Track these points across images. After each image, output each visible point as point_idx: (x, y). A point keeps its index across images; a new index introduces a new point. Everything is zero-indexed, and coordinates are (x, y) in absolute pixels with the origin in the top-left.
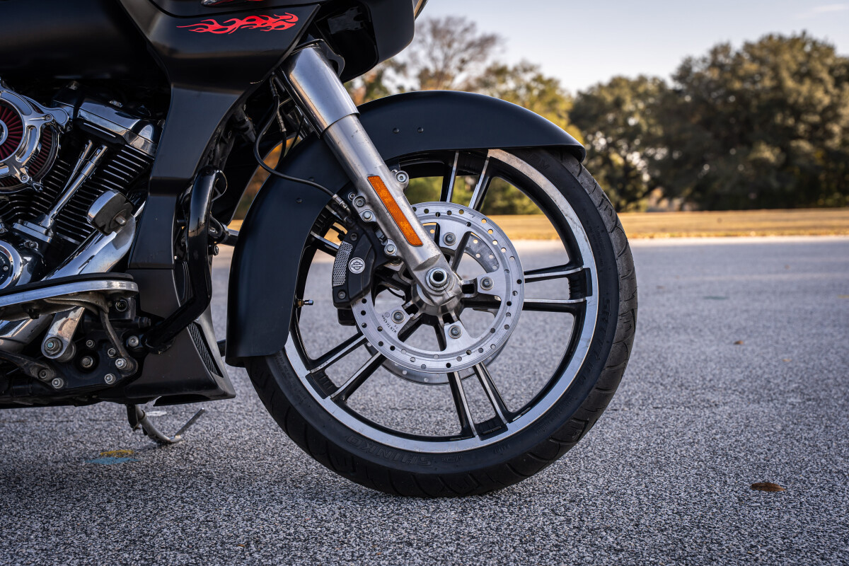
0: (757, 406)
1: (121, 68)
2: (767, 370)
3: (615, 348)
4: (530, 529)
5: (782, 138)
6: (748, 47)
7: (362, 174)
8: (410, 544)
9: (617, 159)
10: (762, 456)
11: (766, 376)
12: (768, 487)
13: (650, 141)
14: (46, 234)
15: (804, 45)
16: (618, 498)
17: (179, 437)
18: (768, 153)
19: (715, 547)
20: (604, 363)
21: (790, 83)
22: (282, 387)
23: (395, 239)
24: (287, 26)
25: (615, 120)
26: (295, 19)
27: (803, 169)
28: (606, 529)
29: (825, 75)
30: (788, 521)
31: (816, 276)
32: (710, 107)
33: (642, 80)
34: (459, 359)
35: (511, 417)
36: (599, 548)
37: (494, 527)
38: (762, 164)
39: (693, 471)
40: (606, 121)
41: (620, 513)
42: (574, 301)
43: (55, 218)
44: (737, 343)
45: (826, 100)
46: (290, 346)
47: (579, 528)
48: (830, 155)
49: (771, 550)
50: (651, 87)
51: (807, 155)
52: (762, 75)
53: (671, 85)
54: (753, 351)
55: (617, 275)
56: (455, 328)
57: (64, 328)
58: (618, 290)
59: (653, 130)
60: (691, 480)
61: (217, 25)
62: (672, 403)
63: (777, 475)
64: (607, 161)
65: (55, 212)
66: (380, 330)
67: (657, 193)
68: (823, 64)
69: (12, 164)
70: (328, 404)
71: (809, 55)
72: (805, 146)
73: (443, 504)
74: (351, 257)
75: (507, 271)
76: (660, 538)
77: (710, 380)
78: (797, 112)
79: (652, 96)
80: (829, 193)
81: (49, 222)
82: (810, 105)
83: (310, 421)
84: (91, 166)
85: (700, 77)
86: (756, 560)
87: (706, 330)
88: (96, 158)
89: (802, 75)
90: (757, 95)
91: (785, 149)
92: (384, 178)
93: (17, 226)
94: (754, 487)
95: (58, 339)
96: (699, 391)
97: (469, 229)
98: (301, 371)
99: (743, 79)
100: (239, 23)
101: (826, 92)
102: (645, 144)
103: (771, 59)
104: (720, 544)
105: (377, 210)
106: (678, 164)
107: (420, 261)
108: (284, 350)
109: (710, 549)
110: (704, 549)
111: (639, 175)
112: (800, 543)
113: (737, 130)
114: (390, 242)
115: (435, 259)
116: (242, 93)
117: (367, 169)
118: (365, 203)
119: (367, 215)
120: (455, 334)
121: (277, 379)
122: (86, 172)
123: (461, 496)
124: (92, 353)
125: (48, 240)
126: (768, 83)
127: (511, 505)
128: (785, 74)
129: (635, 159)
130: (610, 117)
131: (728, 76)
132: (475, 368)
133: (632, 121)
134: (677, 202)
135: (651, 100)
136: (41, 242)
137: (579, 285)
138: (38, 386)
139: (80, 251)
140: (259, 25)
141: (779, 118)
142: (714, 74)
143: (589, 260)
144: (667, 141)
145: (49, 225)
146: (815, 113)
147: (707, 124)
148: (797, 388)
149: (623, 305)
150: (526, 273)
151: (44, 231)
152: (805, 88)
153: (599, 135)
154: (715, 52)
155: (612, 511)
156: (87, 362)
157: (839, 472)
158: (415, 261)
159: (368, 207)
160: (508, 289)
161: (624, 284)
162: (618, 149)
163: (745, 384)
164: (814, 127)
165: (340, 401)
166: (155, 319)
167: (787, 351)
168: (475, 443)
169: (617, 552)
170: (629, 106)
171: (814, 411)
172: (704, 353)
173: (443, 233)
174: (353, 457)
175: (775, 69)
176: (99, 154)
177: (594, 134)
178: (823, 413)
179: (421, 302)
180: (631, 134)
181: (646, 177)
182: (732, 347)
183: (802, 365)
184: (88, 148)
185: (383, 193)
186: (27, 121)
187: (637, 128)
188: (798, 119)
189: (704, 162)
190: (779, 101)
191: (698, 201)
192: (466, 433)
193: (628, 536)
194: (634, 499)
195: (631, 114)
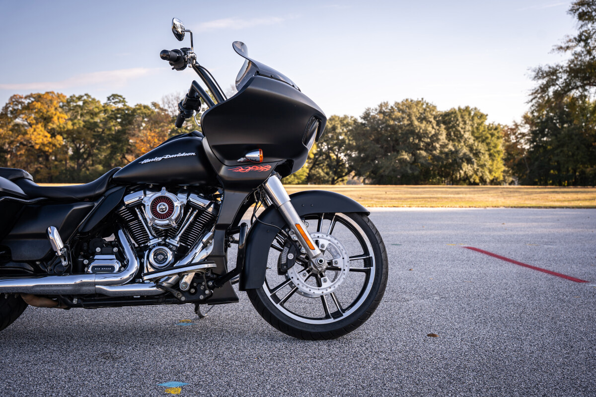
0: (423, 300)
1: (203, 182)
2: (424, 284)
3: (381, 286)
4: (355, 352)
5: (413, 149)
6: (397, 104)
7: (293, 223)
8: (315, 358)
9: (333, 156)
10: (429, 323)
11: (424, 287)
12: (433, 335)
13: (350, 147)
14: (178, 243)
15: (423, 104)
16: (382, 340)
17: (206, 314)
18: (406, 156)
19: (419, 358)
20: (377, 292)
21: (416, 123)
22: (262, 300)
23: (305, 247)
24: (267, 170)
25: (332, 136)
26: (270, 167)
27: (422, 164)
28: (381, 352)
29: (432, 119)
30: (442, 348)
31: (436, 232)
32: (379, 133)
33: (346, 117)
34: (327, 290)
35: (344, 311)
36: (381, 359)
37: (342, 351)
38: (403, 161)
39: (406, 329)
40: (328, 137)
41: (384, 346)
42: (366, 268)
43: (181, 237)
44: (410, 270)
45: (433, 132)
46: (264, 286)
47: (372, 352)
48: (435, 158)
49: (437, 359)
50: (349, 120)
51: (424, 157)
52: (403, 118)
53: (360, 121)
54: (417, 274)
55: (382, 259)
56: (325, 279)
57: (188, 279)
58: (382, 265)
59: (351, 142)
60: (406, 332)
61: (242, 169)
62: (391, 299)
63: (435, 330)
64: (328, 157)
65: (180, 235)
66: (298, 279)
67: (353, 173)
68: (432, 115)
69: (170, 220)
70: (278, 306)
71: (425, 110)
72: (424, 153)
73: (321, 343)
74: (288, 253)
75: (343, 258)
76: (400, 355)
77: (403, 289)
78: (420, 137)
79: (351, 125)
80: (434, 176)
81: (178, 238)
82: (426, 134)
83: (272, 312)
84: (192, 218)
85: (374, 118)
86: (433, 362)
87: (396, 262)
88: (194, 215)
89: (422, 119)
90: (400, 127)
91: (414, 155)
92: (301, 225)
93: (167, 240)
94: (428, 335)
95: (185, 283)
96: (400, 294)
97: (330, 242)
98: (269, 294)
99: (394, 120)
100: (250, 168)
101: (433, 128)
102: (346, 149)
103: (408, 110)
104: (421, 357)
105: (298, 236)
106: (363, 159)
107: (314, 255)
108: (262, 287)
109: (418, 359)
110: (416, 359)
111: (344, 164)
112: (446, 356)
113: (392, 143)
114: (303, 248)
115: (319, 254)
116: (248, 193)
117: (294, 222)
118: (294, 233)
119: (295, 238)
120: (325, 281)
121: (260, 297)
122: (191, 220)
123: (326, 339)
124: (195, 288)
125: (178, 246)
126: (406, 122)
127: (345, 343)
128: (414, 118)
129: (342, 156)
130: (330, 135)
131: (387, 118)
132: (331, 294)
133: (341, 138)
134: (362, 179)
135: (350, 128)
136: (176, 247)
137: (368, 262)
138: (175, 299)
139: (191, 251)
140: (257, 169)
141: (411, 139)
142: (380, 117)
143: (372, 254)
144: (359, 149)
145: (178, 240)
146: (428, 137)
147: (377, 141)
148: (437, 292)
149: (384, 270)
150: (350, 257)
151: (177, 242)
152: (423, 125)
153: (325, 144)
154: (381, 106)
155: (381, 345)
156: (193, 291)
157: (456, 329)
158: (312, 255)
159: (295, 235)
160: (344, 265)
161: (384, 262)
162: (333, 151)
163: (417, 290)
164: (428, 144)
165: (282, 305)
166: (218, 275)
167: (430, 274)
168: (331, 320)
169: (387, 360)
170: (339, 130)
171: (445, 303)
172: (398, 274)
173: (320, 244)
174: (288, 326)
175: (409, 115)
176: (195, 213)
177: (322, 143)
178: (448, 304)
179: (312, 269)
180: (340, 144)
181: (347, 166)
182: (408, 272)
183: (437, 281)
184: (190, 211)
185: (301, 230)
186: (176, 204)
187: (343, 141)
188: (420, 140)
189: (376, 159)
190: (412, 132)
191: (373, 178)
192: (327, 317)
193: (389, 354)
194: (388, 341)
195: (340, 134)
